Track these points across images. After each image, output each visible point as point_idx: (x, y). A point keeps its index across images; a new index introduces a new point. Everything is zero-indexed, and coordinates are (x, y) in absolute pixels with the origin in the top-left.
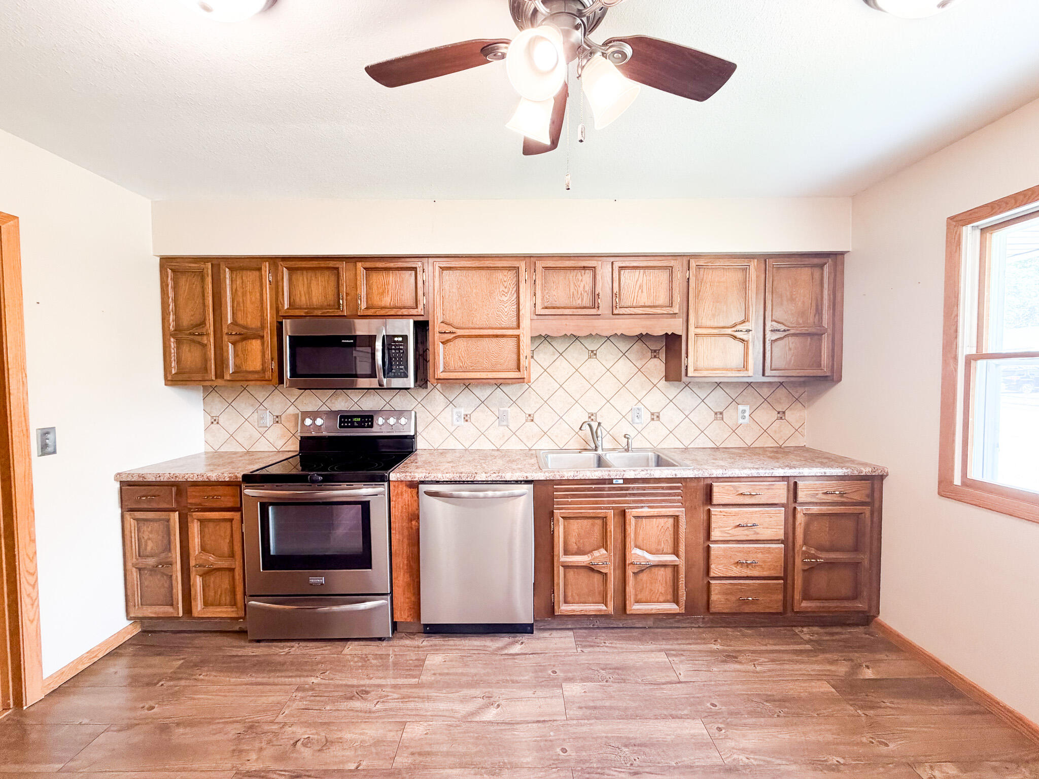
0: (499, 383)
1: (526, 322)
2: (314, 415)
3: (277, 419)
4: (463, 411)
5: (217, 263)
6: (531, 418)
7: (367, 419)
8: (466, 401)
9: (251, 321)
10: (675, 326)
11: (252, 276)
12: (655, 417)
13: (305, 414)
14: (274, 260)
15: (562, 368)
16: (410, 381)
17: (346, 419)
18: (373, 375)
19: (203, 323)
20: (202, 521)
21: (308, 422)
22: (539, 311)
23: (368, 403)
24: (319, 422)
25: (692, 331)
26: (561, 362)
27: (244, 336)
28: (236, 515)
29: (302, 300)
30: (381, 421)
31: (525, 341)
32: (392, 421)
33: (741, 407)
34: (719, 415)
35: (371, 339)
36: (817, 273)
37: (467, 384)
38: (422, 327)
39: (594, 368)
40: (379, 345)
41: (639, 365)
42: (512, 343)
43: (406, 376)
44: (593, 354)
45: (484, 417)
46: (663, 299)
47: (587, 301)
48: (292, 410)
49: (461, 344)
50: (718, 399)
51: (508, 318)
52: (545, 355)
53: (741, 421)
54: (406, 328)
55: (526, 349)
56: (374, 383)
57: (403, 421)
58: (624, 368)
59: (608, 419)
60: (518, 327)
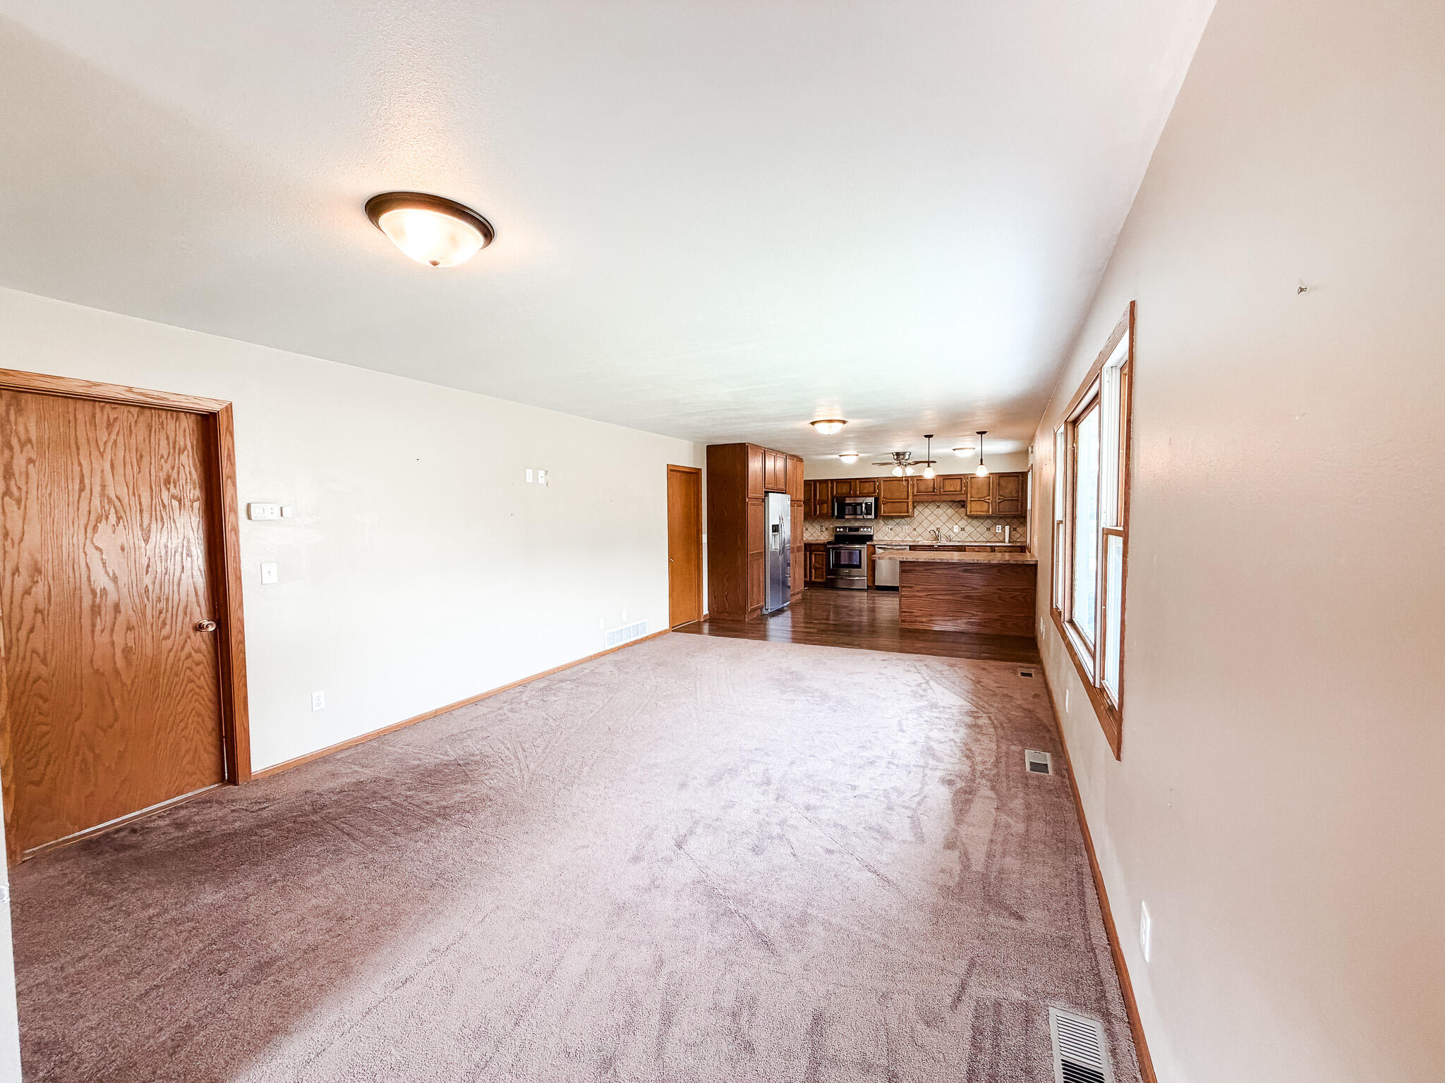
0: (903, 517)
1: (911, 497)
2: (840, 528)
3: (827, 529)
4: (890, 527)
5: (815, 481)
6: (915, 529)
7: (857, 529)
8: (892, 524)
9: (824, 498)
10: (962, 498)
11: (824, 485)
12: (963, 529)
13: (837, 528)
14: (832, 481)
15: (927, 511)
16: (872, 516)
17: (851, 529)
18: (861, 514)
19: (811, 499)
20: (815, 554)
21: (838, 530)
22: (915, 494)
23: (857, 524)
24: (842, 530)
25: (969, 499)
26: (927, 510)
27: (822, 503)
28: (824, 553)
29: (839, 491)
30: (862, 530)
31: (910, 503)
32: (865, 530)
33: (997, 526)
34: (988, 529)
35: (861, 504)
36: (1016, 478)
37: (892, 518)
38: (877, 500)
39: (939, 511)
40: (864, 505)
41: (956, 510)
42: (906, 504)
43: (871, 514)
44: (939, 507)
45: (898, 529)
46: (958, 488)
47: (931, 490)
48: (831, 526)
49: (889, 505)
50: (988, 523)
51: (904, 496)
52: (920, 508)
53: (997, 531)
54: (871, 500)
55: (910, 507)
56: (861, 517)
57: (869, 530)
58: (950, 511)
59: (944, 531)
60: (908, 499)
